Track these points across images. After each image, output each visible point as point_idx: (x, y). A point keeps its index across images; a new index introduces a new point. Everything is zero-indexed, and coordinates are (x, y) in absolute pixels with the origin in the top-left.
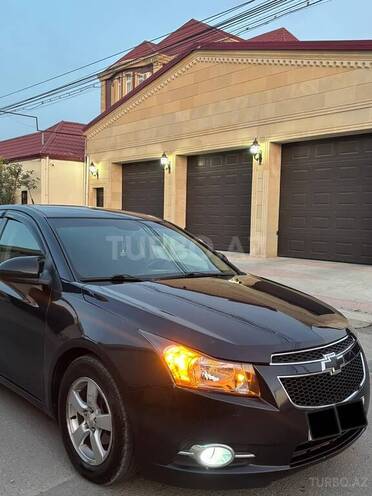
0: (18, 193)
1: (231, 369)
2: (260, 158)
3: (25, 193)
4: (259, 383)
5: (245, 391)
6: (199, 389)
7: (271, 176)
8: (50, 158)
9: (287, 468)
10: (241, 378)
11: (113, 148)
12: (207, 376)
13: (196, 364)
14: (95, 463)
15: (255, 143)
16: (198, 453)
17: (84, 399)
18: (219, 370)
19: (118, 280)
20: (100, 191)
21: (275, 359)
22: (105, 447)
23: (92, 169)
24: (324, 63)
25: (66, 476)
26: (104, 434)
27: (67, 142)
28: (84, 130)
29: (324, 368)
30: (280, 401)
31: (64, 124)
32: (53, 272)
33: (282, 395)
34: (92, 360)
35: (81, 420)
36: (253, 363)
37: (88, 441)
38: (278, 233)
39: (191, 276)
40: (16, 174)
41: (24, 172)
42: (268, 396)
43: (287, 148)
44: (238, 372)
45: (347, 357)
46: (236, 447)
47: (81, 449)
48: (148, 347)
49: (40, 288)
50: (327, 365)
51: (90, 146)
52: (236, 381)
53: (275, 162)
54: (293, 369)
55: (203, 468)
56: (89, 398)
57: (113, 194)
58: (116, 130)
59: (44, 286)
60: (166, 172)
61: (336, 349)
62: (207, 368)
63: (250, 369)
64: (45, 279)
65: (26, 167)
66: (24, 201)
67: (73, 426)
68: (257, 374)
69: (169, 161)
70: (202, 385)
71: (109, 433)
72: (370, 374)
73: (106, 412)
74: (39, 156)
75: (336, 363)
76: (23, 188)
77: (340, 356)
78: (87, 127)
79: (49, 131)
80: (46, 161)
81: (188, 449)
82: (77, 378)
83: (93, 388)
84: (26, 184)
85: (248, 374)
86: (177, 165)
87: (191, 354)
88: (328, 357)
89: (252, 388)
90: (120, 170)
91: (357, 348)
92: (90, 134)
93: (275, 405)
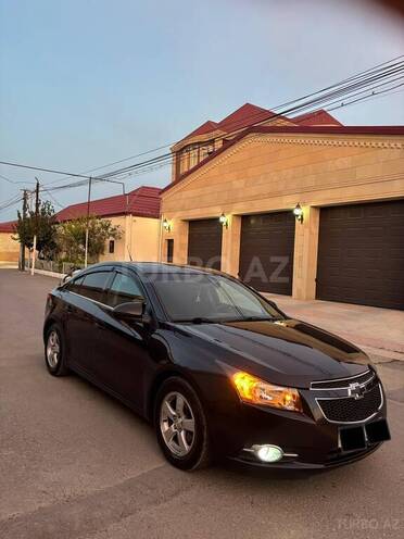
0: (107, 242)
1: (281, 392)
2: (302, 219)
3: (112, 242)
4: (302, 403)
5: (291, 408)
6: (258, 405)
7: (311, 233)
8: (134, 215)
9: (322, 466)
10: (289, 398)
11: (183, 209)
12: (264, 395)
13: (256, 388)
14: (181, 454)
15: (298, 206)
16: (257, 450)
17: (174, 408)
18: (272, 392)
19: (197, 321)
20: (170, 242)
21: (314, 386)
22: (189, 444)
23: (165, 224)
24: (356, 144)
25: (159, 463)
26: (188, 433)
27: (146, 203)
28: (160, 194)
29: (350, 393)
30: (317, 417)
31: (144, 188)
32: (151, 314)
33: (319, 413)
34: (180, 379)
35: (170, 423)
36: (298, 388)
37: (176, 439)
38: (316, 280)
39: (250, 319)
40: (106, 228)
41: (112, 226)
42: (308, 412)
43: (325, 212)
44: (286, 393)
45: (368, 386)
46: (285, 448)
47: (170, 444)
48: (221, 372)
49: (141, 325)
50: (353, 392)
51: (164, 206)
52: (284, 400)
53: (315, 222)
54: (327, 394)
55: (260, 462)
56: (178, 408)
57: (181, 245)
58: (185, 194)
59: (144, 323)
60: (224, 228)
61: (360, 380)
62: (264, 390)
63: (296, 392)
64: (147, 319)
65: (115, 221)
66: (112, 250)
67: (165, 427)
68: (301, 396)
69: (226, 219)
70: (260, 402)
71: (191, 433)
72: (388, 400)
73: (190, 418)
74: (124, 214)
75: (360, 391)
76: (111, 238)
77: (363, 386)
78: (162, 191)
79: (133, 194)
80: (129, 218)
81: (249, 448)
82: (169, 392)
83: (181, 400)
84: (114, 235)
85: (294, 396)
86: (233, 222)
87: (252, 379)
88: (353, 386)
89: (296, 406)
90: (187, 226)
91: (377, 380)
92: (164, 197)
93: (313, 418)
